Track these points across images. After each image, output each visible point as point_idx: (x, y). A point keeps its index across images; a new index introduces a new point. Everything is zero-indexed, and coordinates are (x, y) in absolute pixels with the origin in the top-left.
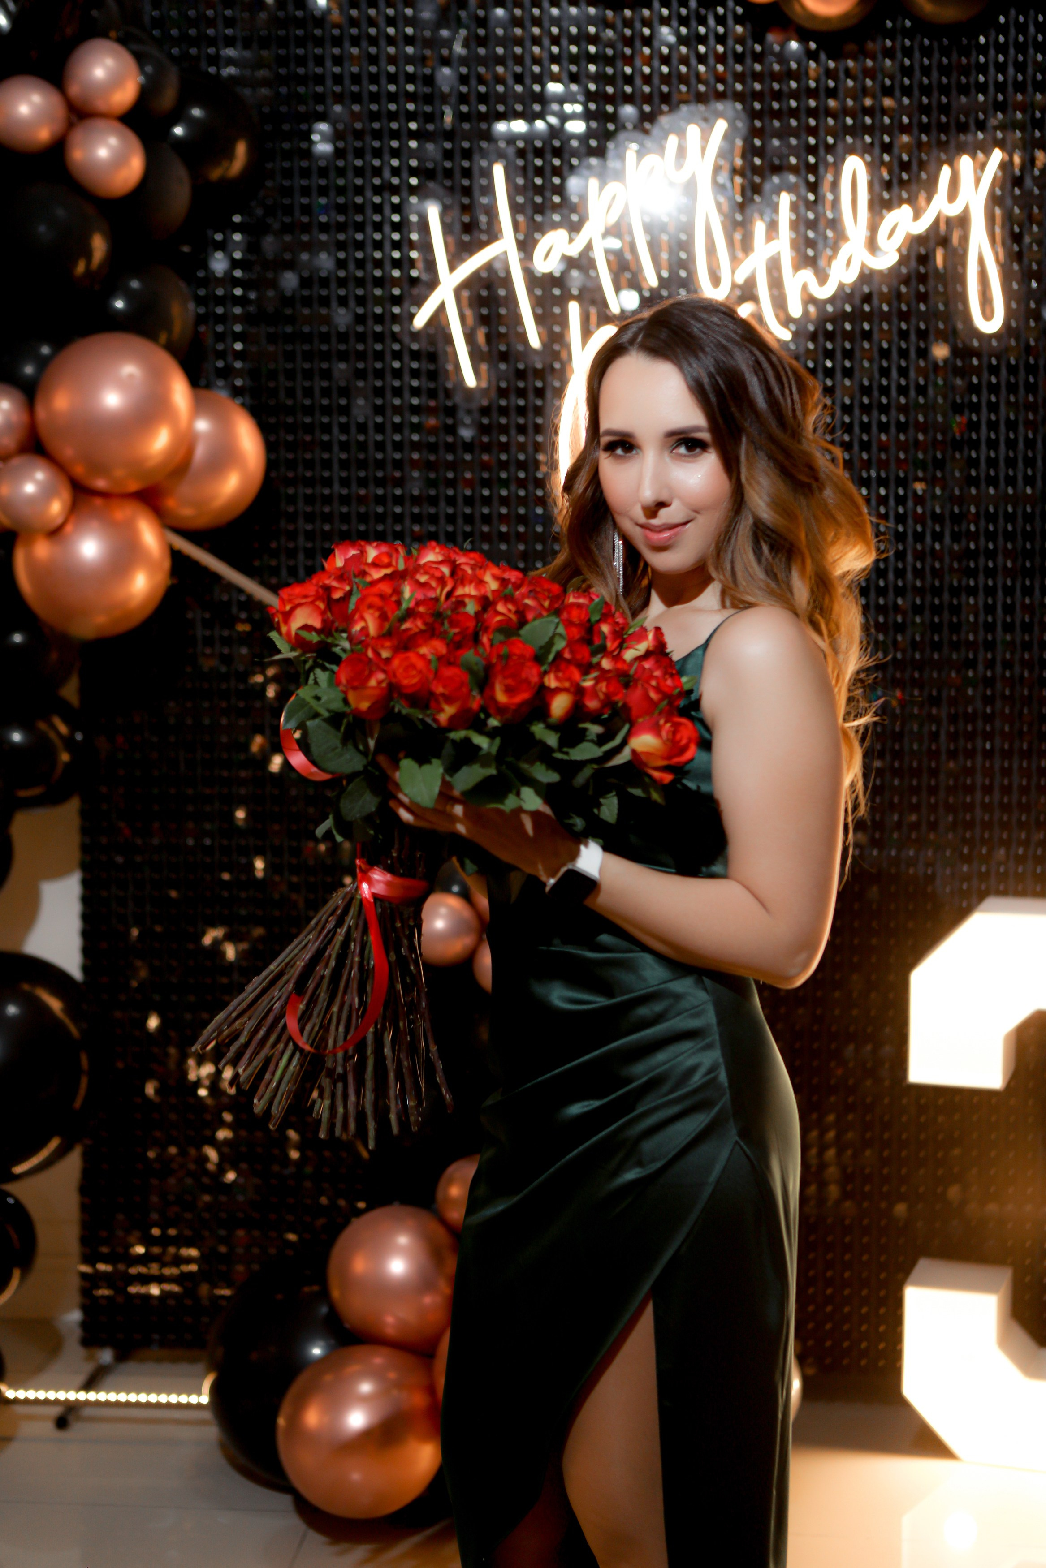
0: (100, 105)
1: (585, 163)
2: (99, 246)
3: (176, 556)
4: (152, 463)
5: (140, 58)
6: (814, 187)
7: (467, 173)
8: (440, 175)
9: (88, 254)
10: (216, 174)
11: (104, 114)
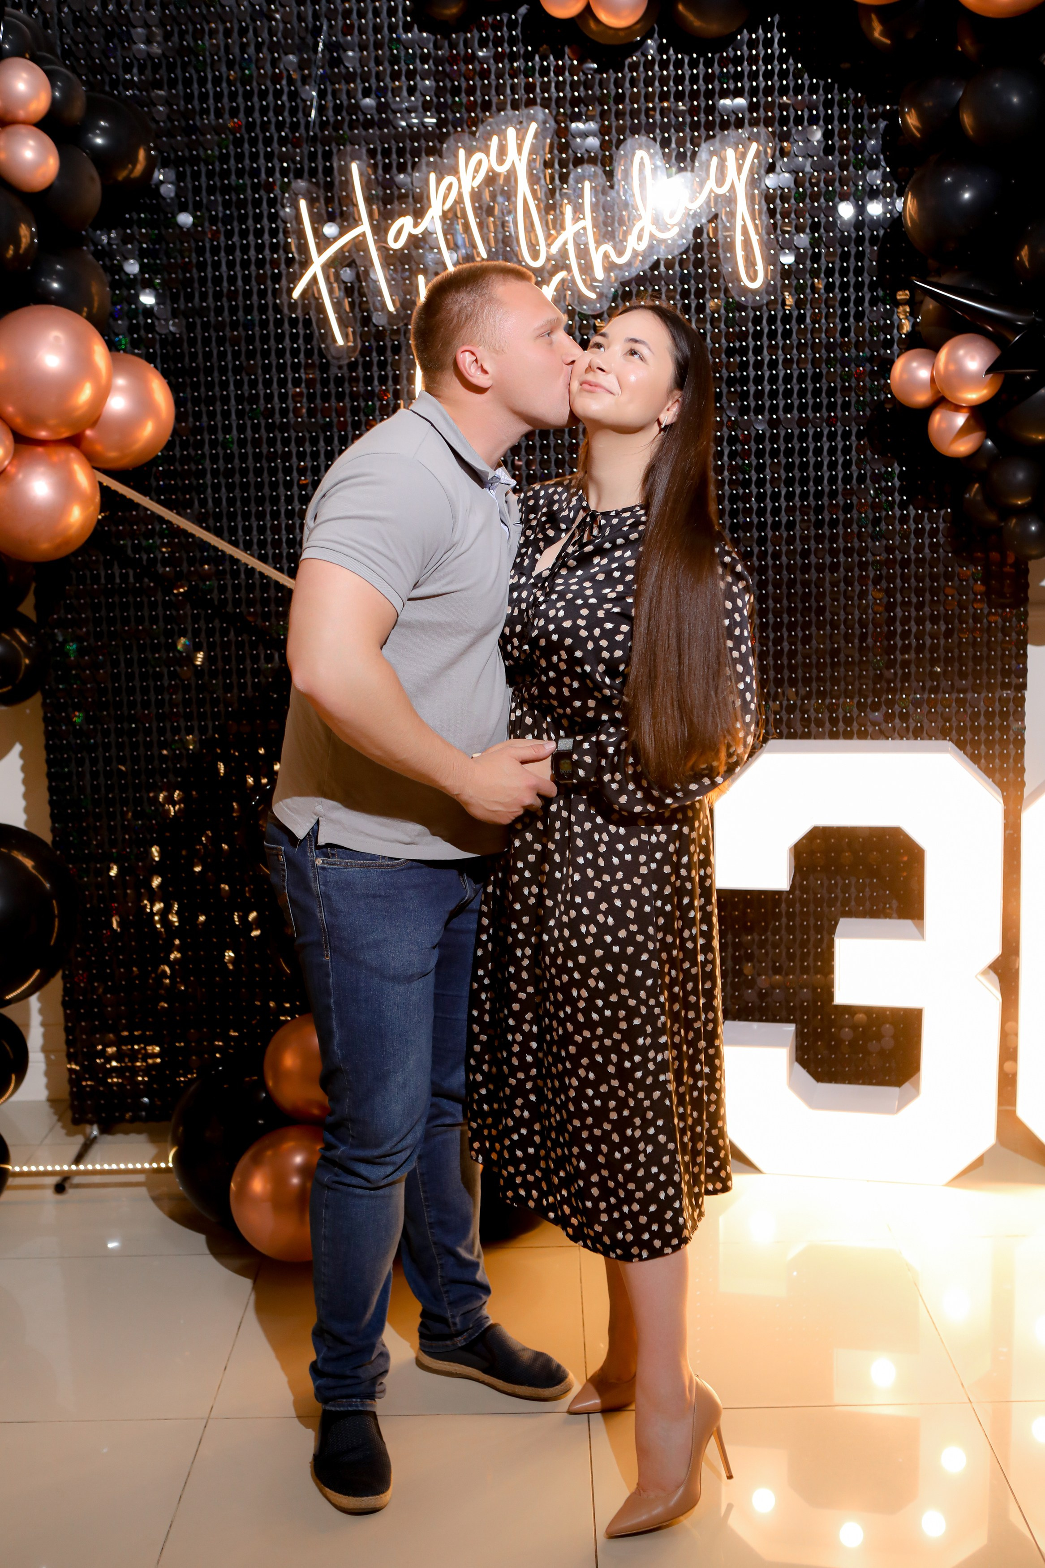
0: (21, 114)
1: (425, 160)
2: (26, 233)
3: (105, 491)
4: (79, 413)
5: (51, 75)
6: (610, 175)
7: (328, 171)
8: (306, 175)
9: (17, 241)
10: (122, 175)
11: (24, 122)
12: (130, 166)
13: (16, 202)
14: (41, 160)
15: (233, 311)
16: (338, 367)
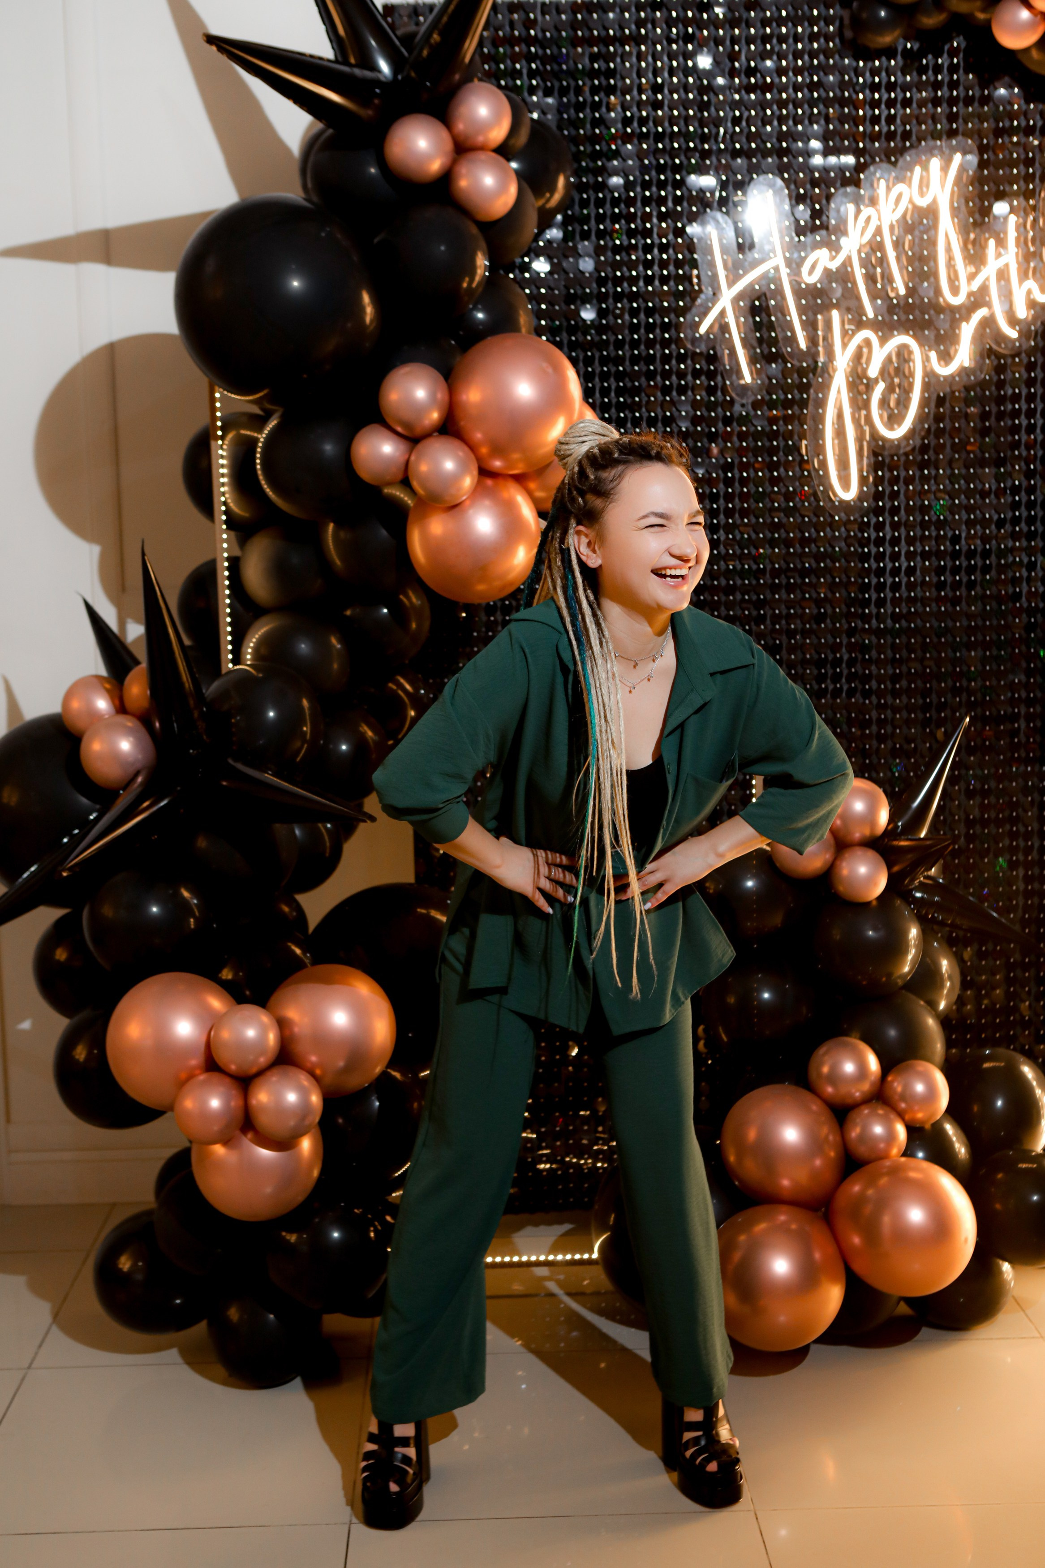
0: (483, 140)
1: (841, 191)
2: (482, 264)
5: (513, 104)
9: (473, 270)
11: (482, 148)
12: (548, 195)
13: (474, 230)
14: (502, 188)
15: (635, 344)
16: (743, 405)
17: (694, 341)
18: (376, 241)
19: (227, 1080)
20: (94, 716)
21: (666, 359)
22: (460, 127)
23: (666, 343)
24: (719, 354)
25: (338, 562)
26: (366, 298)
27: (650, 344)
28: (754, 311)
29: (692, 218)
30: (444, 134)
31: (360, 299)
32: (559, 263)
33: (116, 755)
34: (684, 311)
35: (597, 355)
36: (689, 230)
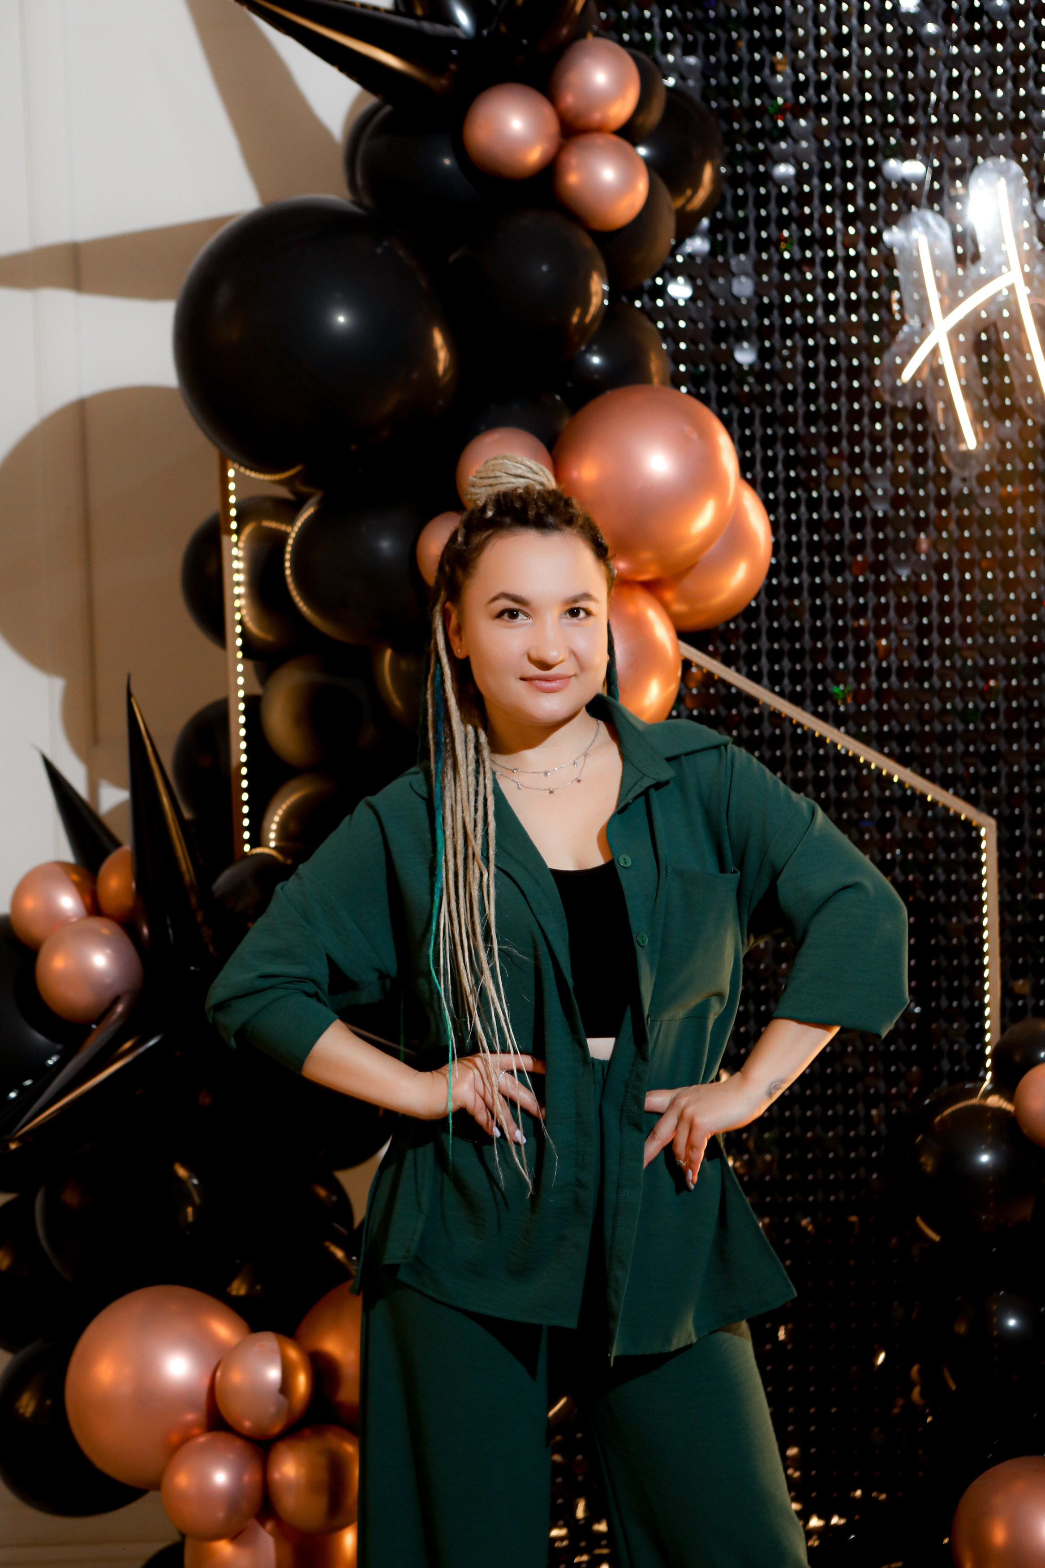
0: (597, 118)
2: (599, 289)
3: (686, 666)
11: (599, 129)
12: (689, 192)
13: (588, 243)
14: (627, 184)
15: (810, 397)
16: (964, 480)
17: (895, 391)
18: (452, 258)
19: (238, 1443)
20: (57, 919)
21: (856, 417)
22: (569, 100)
23: (854, 395)
24: (930, 407)
25: (398, 703)
26: (438, 338)
27: (833, 396)
28: (979, 348)
29: (891, 220)
30: (547, 110)
31: (430, 340)
32: (705, 285)
33: (86, 975)
34: (880, 350)
35: (758, 412)
36: (886, 236)
